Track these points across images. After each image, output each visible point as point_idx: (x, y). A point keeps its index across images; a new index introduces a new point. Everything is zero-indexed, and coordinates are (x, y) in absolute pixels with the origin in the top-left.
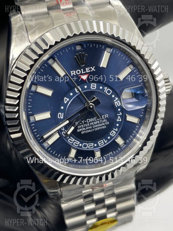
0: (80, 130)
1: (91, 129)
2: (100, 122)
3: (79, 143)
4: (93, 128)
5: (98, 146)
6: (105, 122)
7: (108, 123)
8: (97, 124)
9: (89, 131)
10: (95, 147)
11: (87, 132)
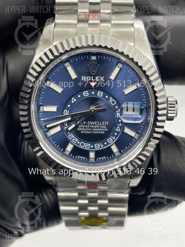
0: (81, 129)
1: (90, 131)
2: (99, 127)
3: (78, 140)
4: (92, 131)
5: (94, 148)
6: (104, 128)
7: (107, 130)
8: (96, 128)
9: (88, 132)
10: (91, 148)
11: (86, 132)
